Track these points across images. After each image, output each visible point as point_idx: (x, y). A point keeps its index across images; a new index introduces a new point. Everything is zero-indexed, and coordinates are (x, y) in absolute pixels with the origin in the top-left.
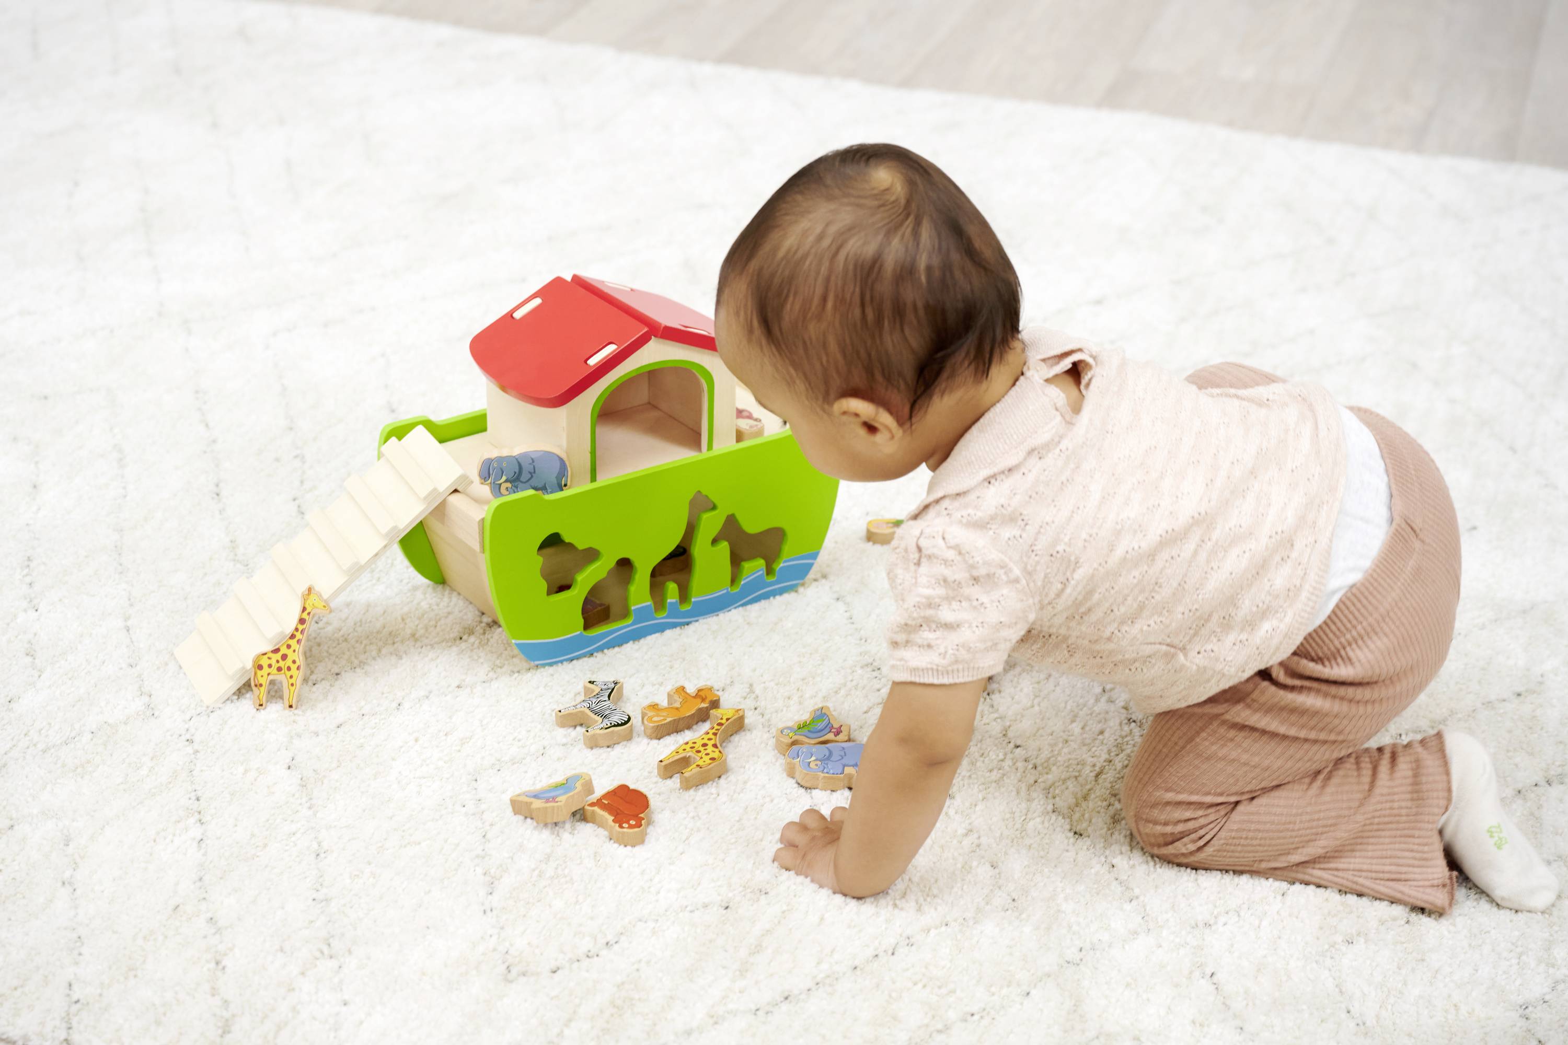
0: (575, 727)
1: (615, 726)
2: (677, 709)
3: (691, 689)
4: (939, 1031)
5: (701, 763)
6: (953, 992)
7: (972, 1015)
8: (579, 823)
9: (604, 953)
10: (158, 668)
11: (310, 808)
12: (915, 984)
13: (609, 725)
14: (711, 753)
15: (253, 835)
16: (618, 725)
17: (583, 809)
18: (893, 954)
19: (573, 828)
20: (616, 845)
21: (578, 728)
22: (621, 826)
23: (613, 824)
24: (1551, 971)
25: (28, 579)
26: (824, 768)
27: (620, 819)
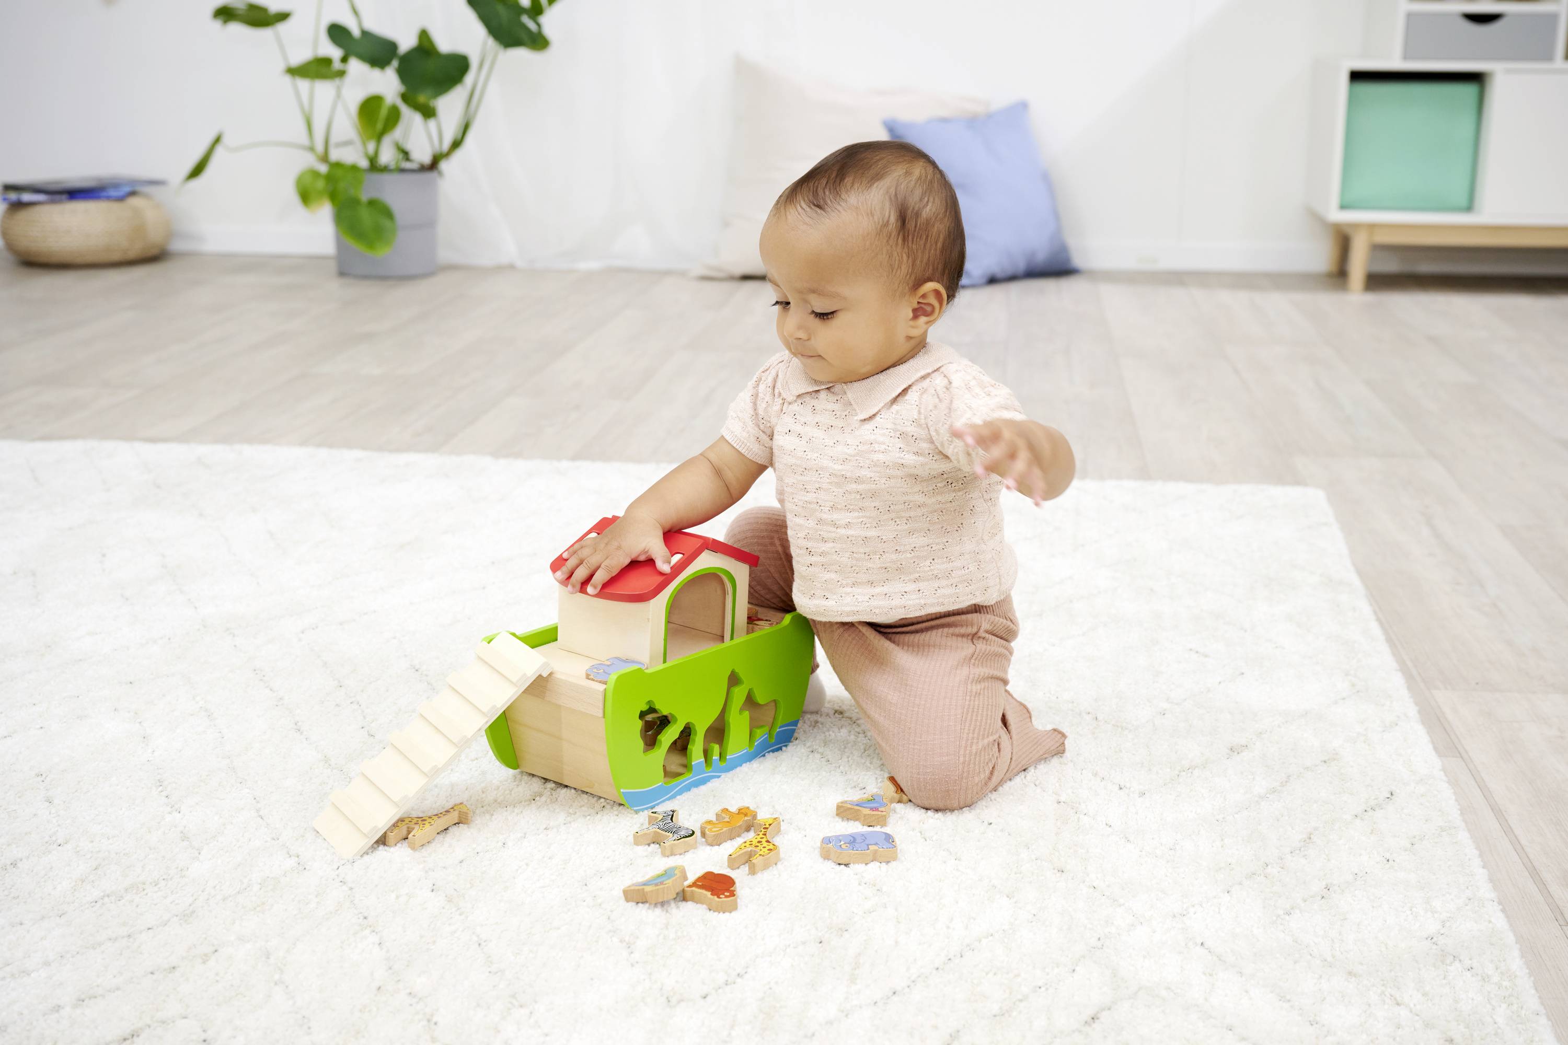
0: (649, 845)
1: (684, 837)
2: (728, 822)
3: (734, 809)
4: (1021, 1001)
5: (761, 853)
6: (1018, 975)
7: (1040, 988)
8: (680, 903)
9: (739, 980)
10: (297, 839)
11: (460, 915)
12: (987, 974)
13: (680, 837)
14: (766, 846)
15: (422, 937)
16: (686, 837)
17: (683, 890)
18: (961, 956)
19: (678, 907)
20: (716, 914)
21: (652, 845)
22: (719, 897)
23: (712, 897)
24: (1436, 915)
25: (164, 794)
26: (854, 848)
27: (716, 892)
